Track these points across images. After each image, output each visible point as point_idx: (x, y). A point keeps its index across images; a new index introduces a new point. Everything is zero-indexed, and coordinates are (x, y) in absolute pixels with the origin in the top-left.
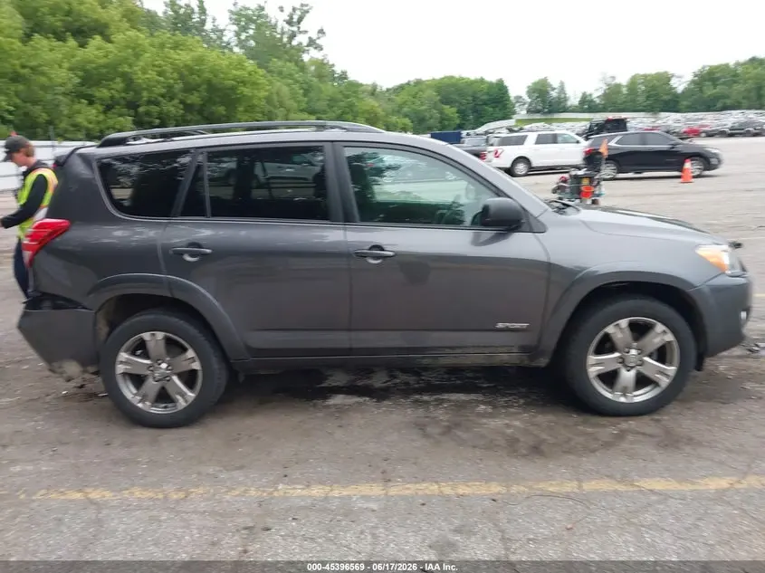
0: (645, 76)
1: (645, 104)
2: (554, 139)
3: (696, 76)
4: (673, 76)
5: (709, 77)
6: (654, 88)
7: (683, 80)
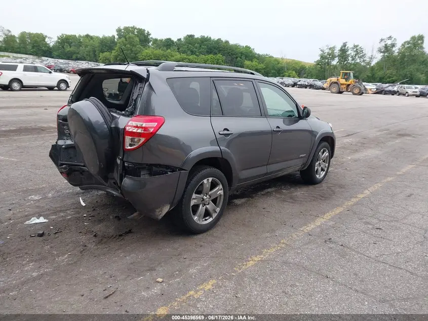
0: (30, 34)
1: (32, 50)
2: (35, 69)
3: (59, 39)
4: (46, 36)
5: (66, 41)
6: (36, 41)
7: (52, 40)
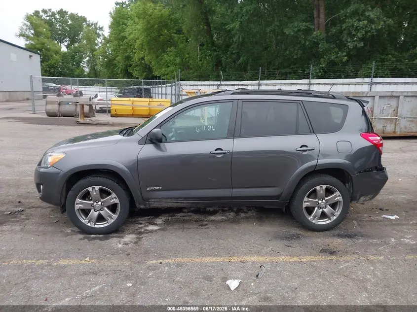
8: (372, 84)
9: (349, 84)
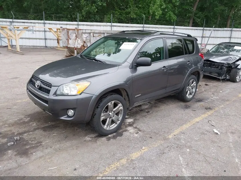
8: (112, 26)
9: (100, 26)
